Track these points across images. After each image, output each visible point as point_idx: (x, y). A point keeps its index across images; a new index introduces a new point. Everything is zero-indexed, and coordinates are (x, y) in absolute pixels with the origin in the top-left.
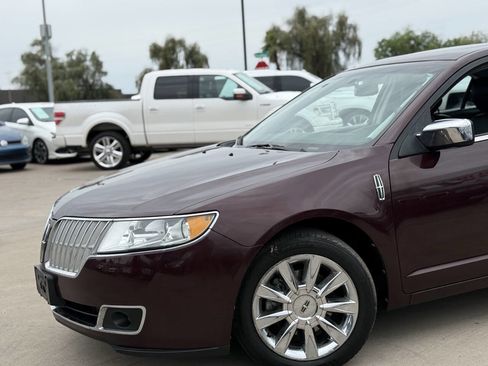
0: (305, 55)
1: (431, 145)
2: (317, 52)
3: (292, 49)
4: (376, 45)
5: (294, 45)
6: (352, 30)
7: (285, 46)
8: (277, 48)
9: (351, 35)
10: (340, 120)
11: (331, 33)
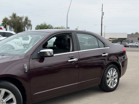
0: (15, 27)
1: (42, 56)
2: (18, 27)
3: (11, 25)
4: (36, 27)
5: (12, 24)
6: (29, 22)
7: (9, 24)
8: (6, 24)
9: (29, 23)
10: (23, 47)
11: (23, 22)
